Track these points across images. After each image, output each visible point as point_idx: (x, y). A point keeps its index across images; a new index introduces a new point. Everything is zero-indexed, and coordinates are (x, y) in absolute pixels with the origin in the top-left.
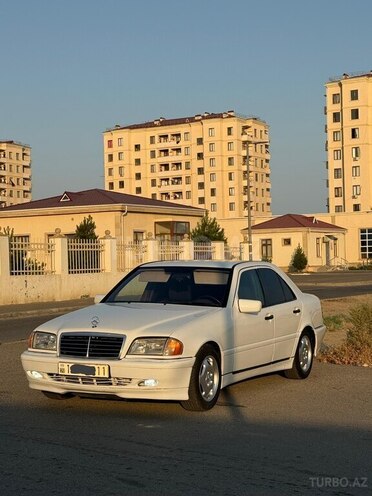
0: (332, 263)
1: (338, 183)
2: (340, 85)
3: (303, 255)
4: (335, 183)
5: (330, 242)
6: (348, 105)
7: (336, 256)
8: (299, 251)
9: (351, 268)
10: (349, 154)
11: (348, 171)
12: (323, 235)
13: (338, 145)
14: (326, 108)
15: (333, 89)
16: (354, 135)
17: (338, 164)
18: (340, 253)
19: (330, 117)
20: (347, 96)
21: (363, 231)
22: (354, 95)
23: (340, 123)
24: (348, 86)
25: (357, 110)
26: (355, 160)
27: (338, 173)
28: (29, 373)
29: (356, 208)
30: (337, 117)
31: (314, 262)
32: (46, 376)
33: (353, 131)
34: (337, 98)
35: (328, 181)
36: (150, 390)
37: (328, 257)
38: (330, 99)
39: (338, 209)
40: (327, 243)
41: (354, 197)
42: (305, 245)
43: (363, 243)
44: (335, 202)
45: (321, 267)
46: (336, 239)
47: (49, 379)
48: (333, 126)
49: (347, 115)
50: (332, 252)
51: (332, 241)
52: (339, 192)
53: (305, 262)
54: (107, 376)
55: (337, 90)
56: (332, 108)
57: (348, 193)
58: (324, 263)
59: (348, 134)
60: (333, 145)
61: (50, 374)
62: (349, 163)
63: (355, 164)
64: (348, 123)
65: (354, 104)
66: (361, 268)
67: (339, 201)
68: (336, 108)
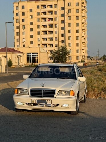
0: (20, 64)
1: (18, 37)
2: (18, 3)
3: (11, 62)
4: (17, 37)
5: (19, 57)
6: (21, 11)
7: (21, 62)
8: (10, 60)
9: (26, 66)
10: (21, 27)
11: (21, 33)
12: (17, 55)
13: (18, 24)
14: (13, 11)
15: (16, 5)
16: (23, 21)
17: (18, 31)
18: (22, 61)
19: (15, 14)
20: (21, 7)
21: (28, 54)
22: (23, 7)
23: (18, 17)
24: (21, 4)
25: (24, 12)
26: (23, 30)
27: (18, 34)
28: (17, 103)
29: (24, 46)
30: (17, 14)
31: (15, 64)
32: (25, 104)
33: (23, 19)
34: (17, 8)
35: (14, 36)
36: (65, 108)
37: (19, 62)
38: (15, 8)
39: (18, 46)
40: (18, 58)
41: (23, 42)
42: (12, 58)
43: (28, 58)
44: (17, 44)
45: (17, 66)
46: (21, 56)
47: (26, 105)
48: (16, 18)
49: (21, 14)
50: (20, 61)
51: (20, 57)
52: (18, 40)
53: (12, 64)
54: (51, 103)
55: (17, 5)
56: (16, 11)
57: (21, 41)
58: (18, 64)
59: (21, 20)
60: (16, 24)
61: (26, 103)
62: (22, 30)
63: (23, 31)
64: (21, 17)
65: (23, 11)
66: (29, 66)
67: (18, 44)
68: (17, 11)
